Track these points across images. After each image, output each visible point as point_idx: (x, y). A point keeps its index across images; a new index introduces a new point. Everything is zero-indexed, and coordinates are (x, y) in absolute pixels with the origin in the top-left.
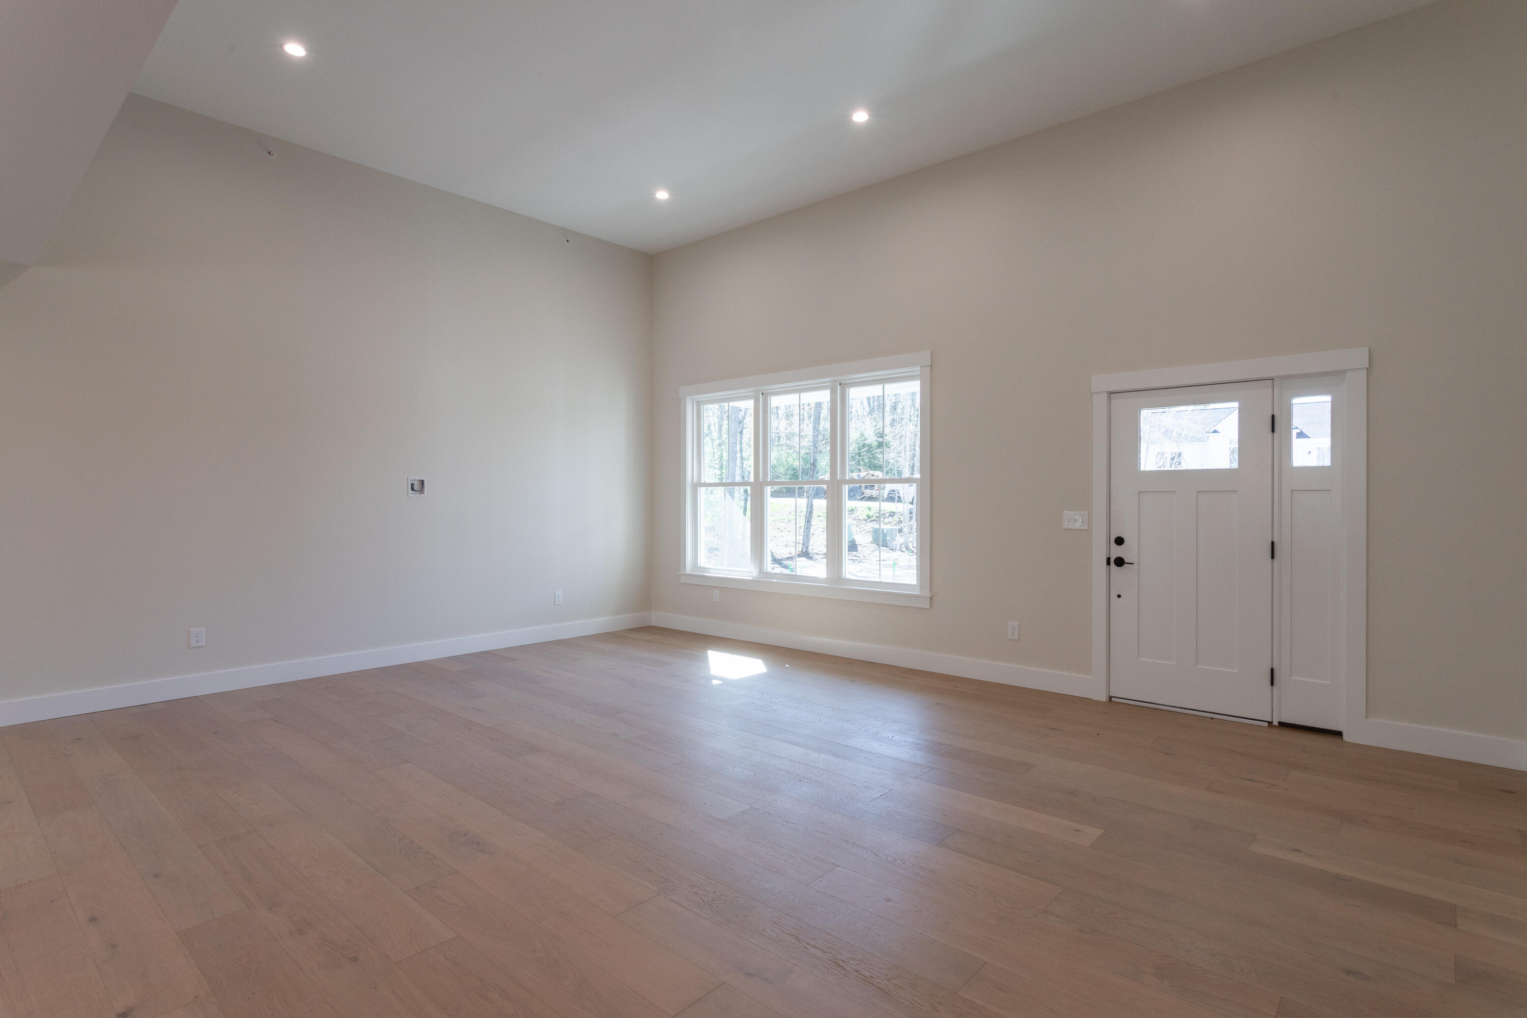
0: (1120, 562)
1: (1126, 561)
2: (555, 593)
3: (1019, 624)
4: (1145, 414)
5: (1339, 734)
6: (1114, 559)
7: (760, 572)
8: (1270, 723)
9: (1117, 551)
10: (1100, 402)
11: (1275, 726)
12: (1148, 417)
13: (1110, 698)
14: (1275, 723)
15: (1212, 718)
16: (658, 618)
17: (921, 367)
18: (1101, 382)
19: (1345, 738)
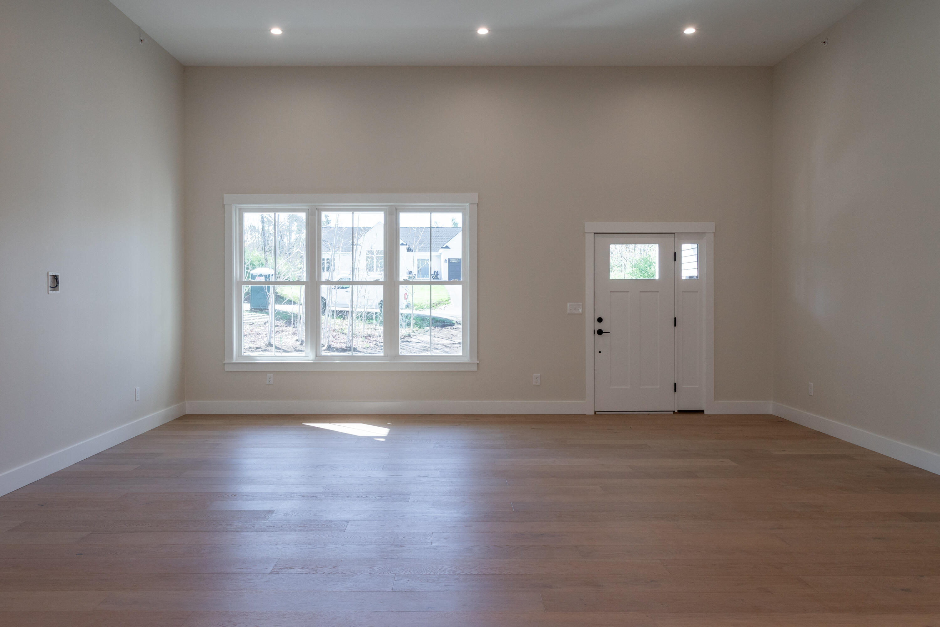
0: (600, 332)
1: (603, 332)
2: (135, 389)
3: (541, 375)
4: (612, 247)
5: (702, 412)
6: (597, 330)
7: (316, 356)
8: (674, 411)
9: (599, 326)
10: (589, 238)
11: (676, 413)
12: (614, 248)
13: (595, 412)
14: (676, 411)
15: (649, 414)
16: (192, 407)
17: (470, 204)
18: (591, 226)
19: (705, 413)
